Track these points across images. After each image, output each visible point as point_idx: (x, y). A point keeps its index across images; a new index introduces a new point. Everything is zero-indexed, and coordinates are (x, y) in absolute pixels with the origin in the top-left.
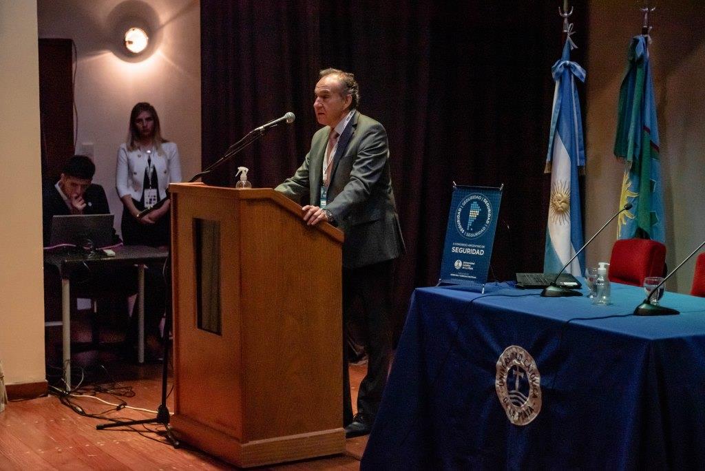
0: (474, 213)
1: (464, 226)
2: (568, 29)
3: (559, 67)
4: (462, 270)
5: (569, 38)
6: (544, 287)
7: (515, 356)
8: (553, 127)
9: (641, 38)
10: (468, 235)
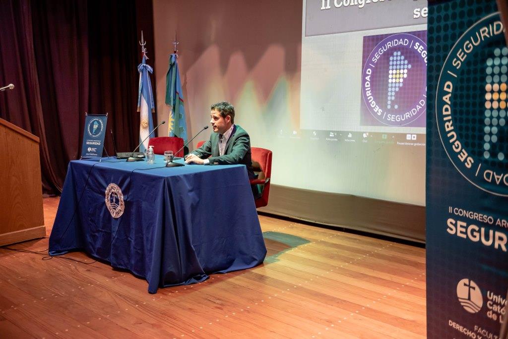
0: (95, 127)
1: (91, 132)
2: (144, 50)
3: (141, 67)
4: (91, 152)
5: (144, 54)
6: (127, 158)
7: (113, 188)
8: (140, 92)
9: (174, 55)
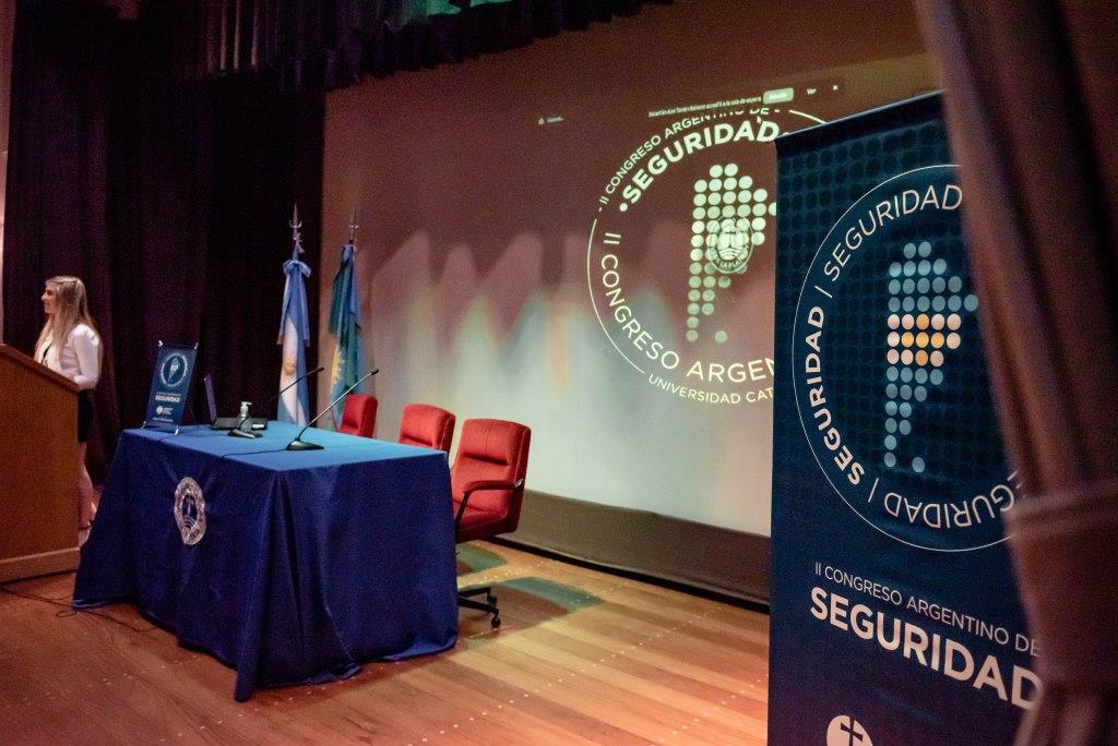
0: (174, 368)
1: (166, 379)
2: (297, 237)
3: (289, 264)
4: (162, 415)
5: (297, 244)
7: (188, 487)
8: (284, 309)
9: (348, 247)
10: (169, 385)
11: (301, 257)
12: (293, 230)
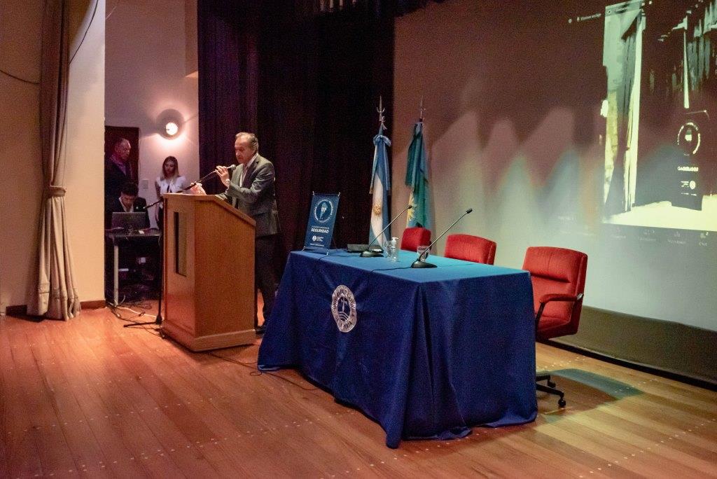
0: (324, 209)
1: (318, 216)
2: (382, 119)
3: (377, 138)
4: (316, 242)
5: (382, 124)
6: (362, 252)
7: (343, 292)
8: (374, 169)
9: (419, 124)
10: (321, 221)
11: (385, 133)
12: (379, 114)
